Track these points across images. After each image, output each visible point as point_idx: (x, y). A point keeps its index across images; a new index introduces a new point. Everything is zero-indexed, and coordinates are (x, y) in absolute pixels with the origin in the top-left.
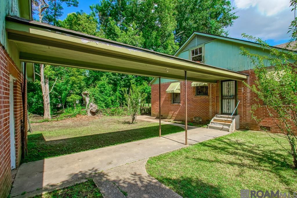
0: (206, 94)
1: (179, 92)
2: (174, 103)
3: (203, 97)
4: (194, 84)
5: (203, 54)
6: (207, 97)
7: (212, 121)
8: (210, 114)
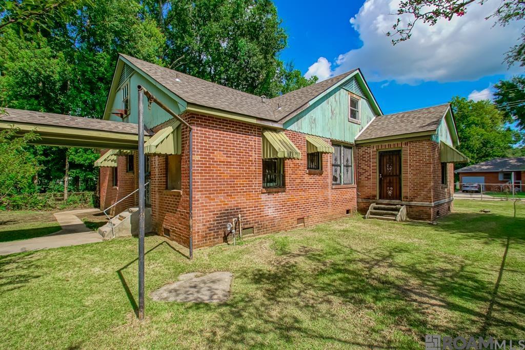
5: (129, 97)
6: (133, 175)
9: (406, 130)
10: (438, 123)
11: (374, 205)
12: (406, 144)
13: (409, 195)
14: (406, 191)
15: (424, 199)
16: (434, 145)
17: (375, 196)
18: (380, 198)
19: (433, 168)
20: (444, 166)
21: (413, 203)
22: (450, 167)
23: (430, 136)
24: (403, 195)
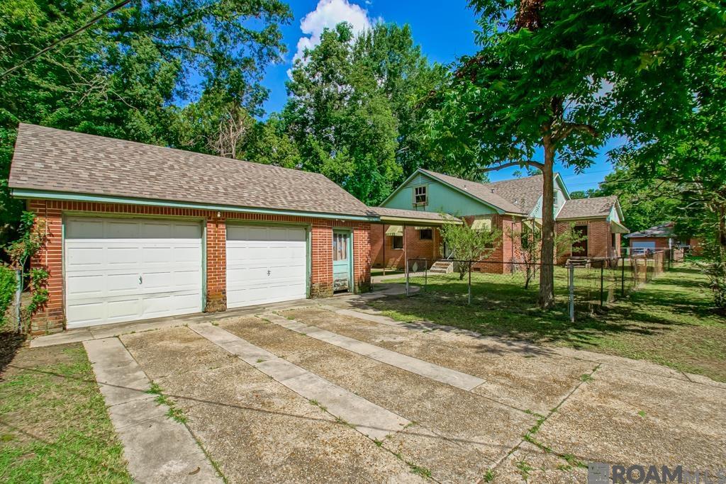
0: (430, 238)
1: (402, 235)
2: (395, 248)
3: (427, 241)
4: (416, 228)
5: (427, 195)
6: (431, 241)
7: (434, 265)
8: (434, 258)
9: (591, 213)
10: (610, 210)
11: (569, 260)
12: (591, 222)
13: (592, 253)
14: (590, 251)
15: (602, 256)
16: (608, 224)
17: (570, 255)
18: (573, 255)
19: (607, 238)
20: (613, 236)
21: (595, 258)
22: (618, 236)
23: (605, 219)
24: (588, 253)
